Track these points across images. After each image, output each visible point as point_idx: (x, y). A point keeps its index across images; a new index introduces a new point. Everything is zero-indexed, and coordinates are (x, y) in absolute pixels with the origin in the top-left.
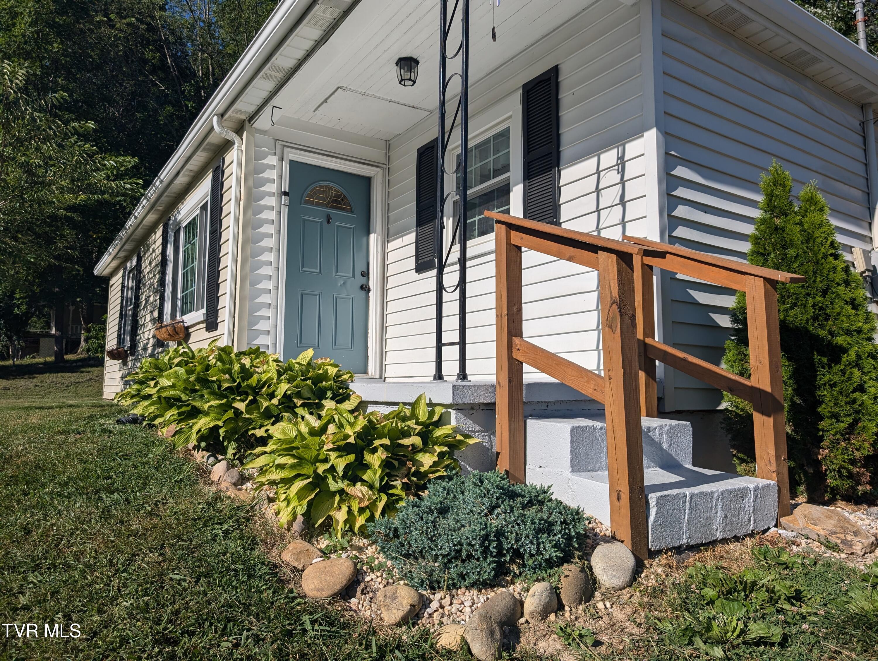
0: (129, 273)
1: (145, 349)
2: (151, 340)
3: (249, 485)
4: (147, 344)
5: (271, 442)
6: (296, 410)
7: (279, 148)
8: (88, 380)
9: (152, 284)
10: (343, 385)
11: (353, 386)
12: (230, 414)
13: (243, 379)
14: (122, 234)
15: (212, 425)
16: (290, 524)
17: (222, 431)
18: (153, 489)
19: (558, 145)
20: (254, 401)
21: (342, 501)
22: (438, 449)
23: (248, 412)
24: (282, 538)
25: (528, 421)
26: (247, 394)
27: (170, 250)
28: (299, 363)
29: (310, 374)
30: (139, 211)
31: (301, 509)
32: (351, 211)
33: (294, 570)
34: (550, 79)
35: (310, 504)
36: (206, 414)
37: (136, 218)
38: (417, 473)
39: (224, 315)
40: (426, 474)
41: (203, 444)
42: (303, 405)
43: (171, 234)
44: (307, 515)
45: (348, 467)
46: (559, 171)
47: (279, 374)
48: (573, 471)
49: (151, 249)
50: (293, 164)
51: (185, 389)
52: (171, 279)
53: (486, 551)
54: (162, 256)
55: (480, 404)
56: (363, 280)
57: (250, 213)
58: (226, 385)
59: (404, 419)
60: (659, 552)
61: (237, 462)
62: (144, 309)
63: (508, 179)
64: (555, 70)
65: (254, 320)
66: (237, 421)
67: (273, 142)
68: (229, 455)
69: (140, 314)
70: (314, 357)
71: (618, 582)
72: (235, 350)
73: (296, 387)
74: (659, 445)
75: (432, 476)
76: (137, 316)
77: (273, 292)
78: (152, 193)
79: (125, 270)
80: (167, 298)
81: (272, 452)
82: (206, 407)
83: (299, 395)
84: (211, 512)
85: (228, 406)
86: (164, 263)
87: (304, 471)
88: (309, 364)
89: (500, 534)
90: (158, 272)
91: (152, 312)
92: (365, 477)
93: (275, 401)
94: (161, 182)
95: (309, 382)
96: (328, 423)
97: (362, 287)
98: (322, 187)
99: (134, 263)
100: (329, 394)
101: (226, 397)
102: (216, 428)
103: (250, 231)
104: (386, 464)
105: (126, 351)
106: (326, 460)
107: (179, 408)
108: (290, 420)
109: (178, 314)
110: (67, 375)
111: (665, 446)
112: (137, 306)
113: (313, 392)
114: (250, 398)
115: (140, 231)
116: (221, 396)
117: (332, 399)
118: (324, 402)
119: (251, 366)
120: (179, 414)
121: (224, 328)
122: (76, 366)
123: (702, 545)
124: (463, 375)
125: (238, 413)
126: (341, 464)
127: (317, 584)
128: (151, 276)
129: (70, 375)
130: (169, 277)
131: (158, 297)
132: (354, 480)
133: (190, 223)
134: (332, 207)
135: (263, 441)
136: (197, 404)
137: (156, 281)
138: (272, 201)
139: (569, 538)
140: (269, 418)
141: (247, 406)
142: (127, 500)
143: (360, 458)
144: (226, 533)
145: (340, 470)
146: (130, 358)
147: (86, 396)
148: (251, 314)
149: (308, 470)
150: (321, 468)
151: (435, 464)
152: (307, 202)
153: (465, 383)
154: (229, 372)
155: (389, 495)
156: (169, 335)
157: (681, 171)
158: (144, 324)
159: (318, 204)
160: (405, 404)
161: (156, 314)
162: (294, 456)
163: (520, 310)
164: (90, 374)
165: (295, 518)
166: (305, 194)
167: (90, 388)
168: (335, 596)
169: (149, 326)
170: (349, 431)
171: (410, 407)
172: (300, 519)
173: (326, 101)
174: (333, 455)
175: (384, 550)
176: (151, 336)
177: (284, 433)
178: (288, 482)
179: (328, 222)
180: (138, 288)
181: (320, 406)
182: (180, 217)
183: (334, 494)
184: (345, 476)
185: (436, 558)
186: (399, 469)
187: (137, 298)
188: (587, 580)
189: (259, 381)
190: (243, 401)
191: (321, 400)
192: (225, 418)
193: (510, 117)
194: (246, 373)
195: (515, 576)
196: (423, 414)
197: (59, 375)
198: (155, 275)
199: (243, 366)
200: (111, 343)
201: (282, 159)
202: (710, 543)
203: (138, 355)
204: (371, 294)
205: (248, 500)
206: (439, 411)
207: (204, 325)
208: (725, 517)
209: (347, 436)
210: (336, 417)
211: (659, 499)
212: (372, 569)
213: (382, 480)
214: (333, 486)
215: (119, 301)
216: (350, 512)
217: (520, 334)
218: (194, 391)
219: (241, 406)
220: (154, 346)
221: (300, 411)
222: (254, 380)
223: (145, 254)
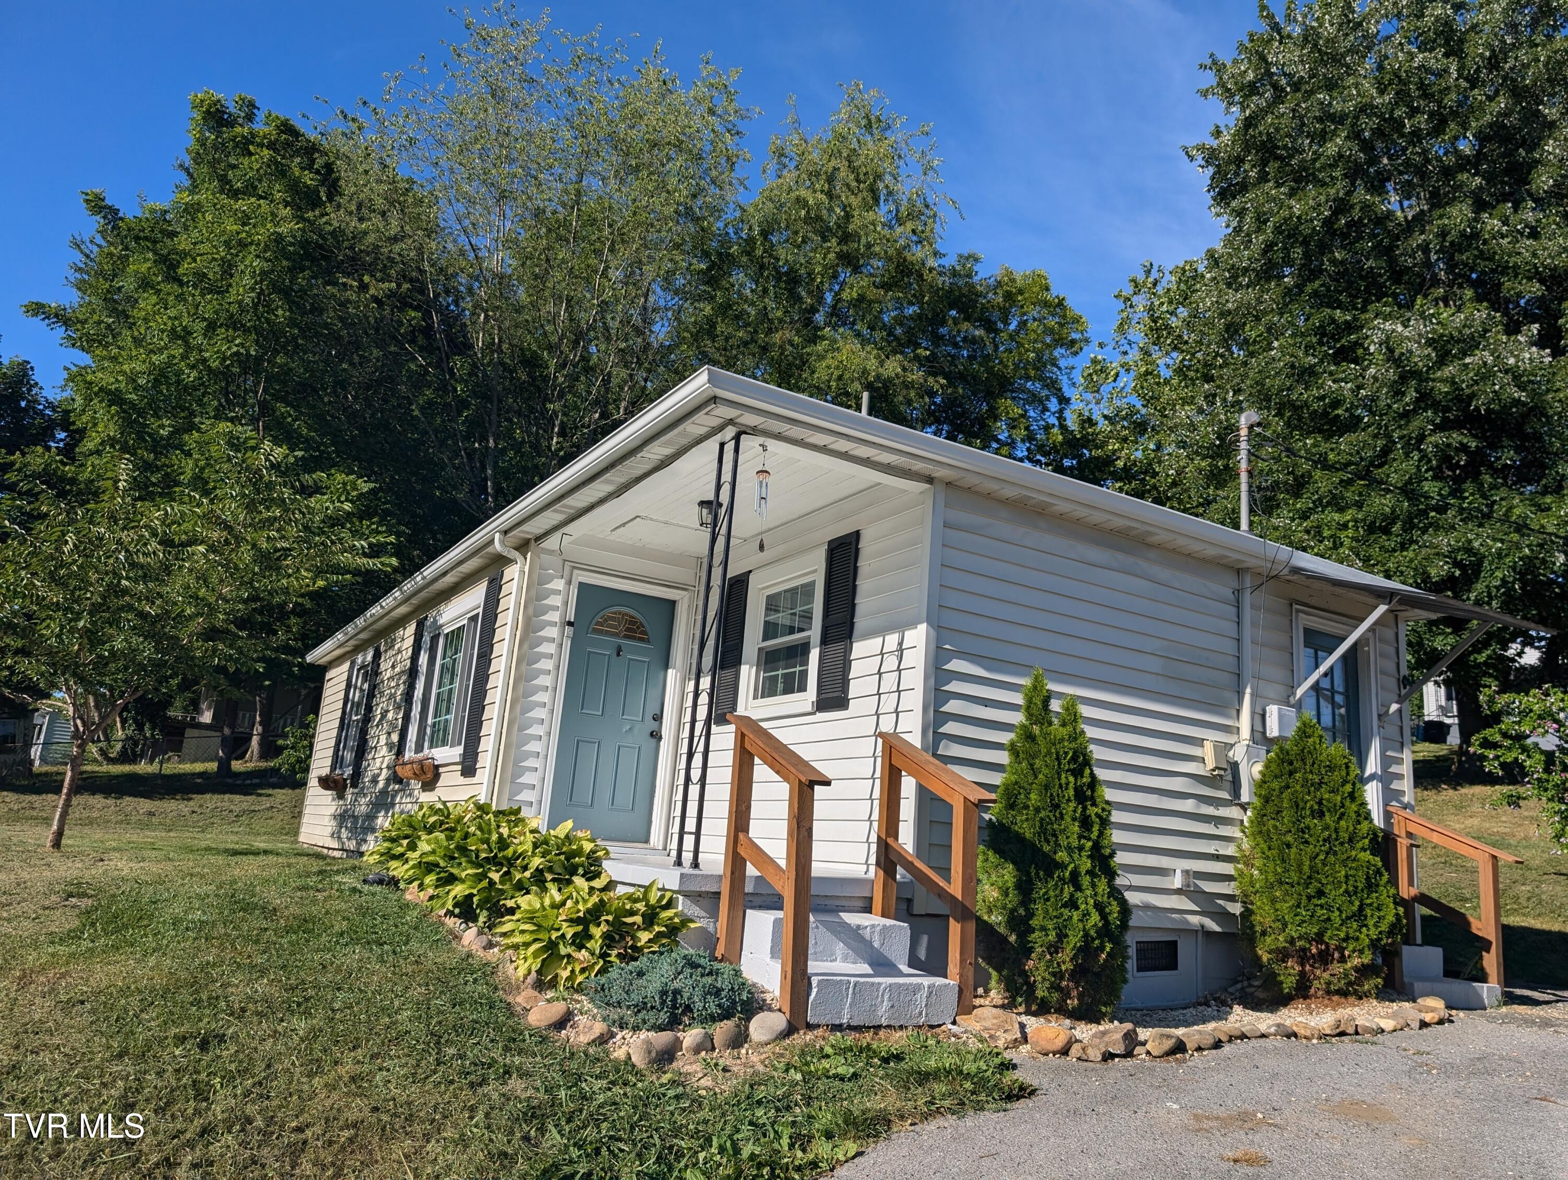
0: (359, 670)
1: (375, 781)
2: (385, 772)
3: (496, 950)
4: (379, 775)
5: (518, 911)
6: (547, 884)
7: (567, 569)
8: (268, 809)
9: (392, 696)
10: (597, 862)
11: (606, 864)
12: (485, 883)
13: (500, 850)
14: (360, 622)
15: (467, 892)
16: (525, 977)
17: (475, 899)
18: (414, 945)
19: (853, 616)
20: (507, 873)
21: (568, 963)
22: (657, 929)
23: (501, 883)
24: (518, 988)
25: (748, 912)
26: (502, 865)
27: (423, 659)
28: (556, 837)
29: (564, 849)
30: (388, 602)
31: (536, 966)
32: (648, 641)
33: (525, 1009)
34: (850, 544)
35: (544, 961)
36: (463, 881)
37: (382, 607)
38: (634, 948)
39: (485, 760)
40: (641, 949)
41: (457, 911)
42: (553, 880)
43: (427, 638)
44: (539, 972)
45: (575, 935)
46: (851, 643)
47: (535, 846)
48: (772, 957)
49: (396, 647)
50: (584, 588)
51: (445, 855)
52: (420, 696)
53: (663, 1002)
54: (412, 663)
55: (707, 893)
56: (654, 725)
57: (526, 646)
58: (483, 855)
59: (636, 901)
60: (818, 1026)
61: (486, 930)
62: (377, 726)
63: (809, 637)
64: (857, 534)
65: (519, 771)
66: (490, 891)
67: (561, 563)
68: (480, 924)
69: (372, 732)
70: (573, 829)
71: (764, 1038)
72: (494, 808)
73: (549, 861)
74: (870, 943)
75: (646, 951)
76: (366, 733)
77: (544, 738)
78: (408, 586)
79: (353, 663)
80: (413, 720)
81: (518, 920)
82: (463, 875)
83: (550, 869)
84: (464, 965)
85: (484, 876)
86: (413, 672)
87: (540, 936)
88: (567, 837)
89: (677, 992)
90: (404, 683)
91: (389, 734)
92: (588, 945)
93: (527, 874)
94: (424, 578)
95: (562, 857)
96: (568, 898)
97: (652, 734)
98: (615, 613)
99: (369, 657)
100: (581, 871)
101: (482, 866)
102: (471, 896)
103: (524, 667)
104: (607, 937)
105: (345, 780)
106: (558, 930)
107: (438, 873)
108: (536, 894)
109: (426, 744)
110: (237, 798)
111: (876, 944)
112: (367, 719)
113: (566, 868)
114: (505, 869)
115: (384, 622)
116: (479, 865)
117: (583, 876)
118: (575, 879)
119: (509, 836)
120: (438, 880)
121: (483, 775)
122: (251, 785)
123: (864, 1026)
124: (695, 864)
125: (492, 883)
126: (569, 933)
127: (538, 1017)
128: (393, 684)
129: (243, 798)
130: (418, 693)
131: (401, 715)
132: (580, 947)
133: (453, 632)
134: (626, 637)
135: (512, 911)
136: (455, 871)
137: (399, 693)
138: (553, 632)
139: (734, 1003)
140: (521, 890)
141: (502, 876)
142: (394, 952)
143: (586, 929)
144: (475, 981)
145: (568, 936)
146: (350, 791)
147: (265, 833)
148: (516, 764)
149: (544, 936)
150: (554, 935)
151: (650, 941)
152: (595, 631)
153: (696, 872)
154: (487, 841)
155: (605, 962)
156: (415, 774)
157: (956, 665)
158: (376, 747)
159: (607, 633)
160: (639, 886)
161: (395, 738)
162: (535, 924)
163: (749, 807)
164: (271, 799)
165: (529, 973)
166: (594, 622)
167: (271, 822)
168: (550, 1026)
169: (384, 751)
170: (580, 907)
171: (642, 890)
172: (534, 974)
173: (624, 525)
174: (565, 925)
175: (592, 1000)
176: (384, 765)
177: (530, 904)
178: (527, 945)
179: (618, 655)
180: (371, 695)
181: (569, 882)
182: (441, 621)
183: (563, 957)
184: (573, 943)
185: (628, 1007)
186: (619, 941)
187: (369, 709)
188: (739, 1034)
189: (515, 852)
190: (498, 871)
191: (572, 875)
192: (480, 886)
193: (815, 571)
194: (503, 844)
195: (686, 1026)
196: (653, 897)
197: (227, 796)
198: (398, 685)
199: (501, 835)
200: (321, 764)
201: (569, 583)
202: (874, 1027)
203: (363, 788)
204: (662, 743)
205: (495, 960)
206: (668, 895)
207: (459, 767)
208: (892, 1006)
209: (579, 911)
210: (574, 894)
211: (819, 981)
212: (582, 1014)
213: (601, 948)
214: (563, 951)
215: (340, 704)
216: (573, 971)
217: (746, 831)
218: (453, 858)
219: (495, 876)
220: (388, 780)
221: (549, 885)
222: (509, 852)
223: (386, 651)
